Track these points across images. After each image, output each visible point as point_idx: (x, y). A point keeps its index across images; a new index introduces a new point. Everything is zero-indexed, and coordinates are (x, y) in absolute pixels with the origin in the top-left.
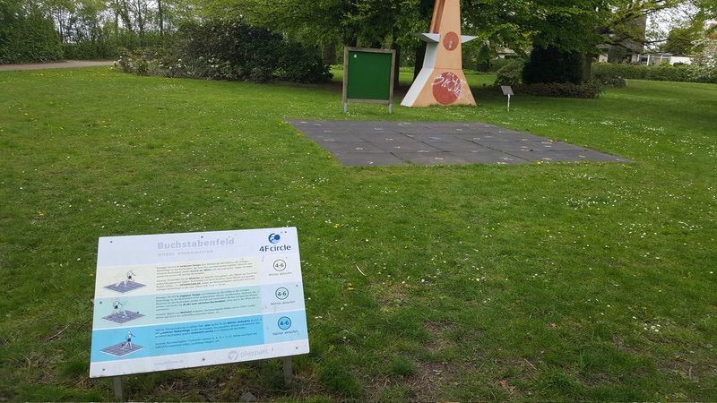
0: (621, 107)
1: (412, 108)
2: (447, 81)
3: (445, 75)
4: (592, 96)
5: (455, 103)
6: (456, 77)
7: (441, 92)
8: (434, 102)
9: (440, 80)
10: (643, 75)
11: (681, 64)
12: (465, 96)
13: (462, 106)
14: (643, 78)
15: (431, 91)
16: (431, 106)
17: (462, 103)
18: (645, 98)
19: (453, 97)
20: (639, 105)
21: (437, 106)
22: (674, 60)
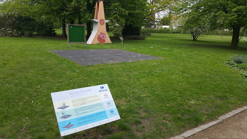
0: (153, 42)
1: (91, 44)
2: (102, 35)
3: (101, 33)
4: (144, 39)
5: (105, 42)
6: (105, 34)
7: (100, 39)
8: (98, 42)
9: (99, 35)
10: (155, 32)
11: (166, 28)
12: (108, 40)
13: (108, 44)
14: (155, 33)
15: (97, 39)
16: (97, 44)
17: (107, 42)
18: (158, 39)
19: (104, 41)
20: (157, 41)
21: (99, 44)
22: (164, 27)
